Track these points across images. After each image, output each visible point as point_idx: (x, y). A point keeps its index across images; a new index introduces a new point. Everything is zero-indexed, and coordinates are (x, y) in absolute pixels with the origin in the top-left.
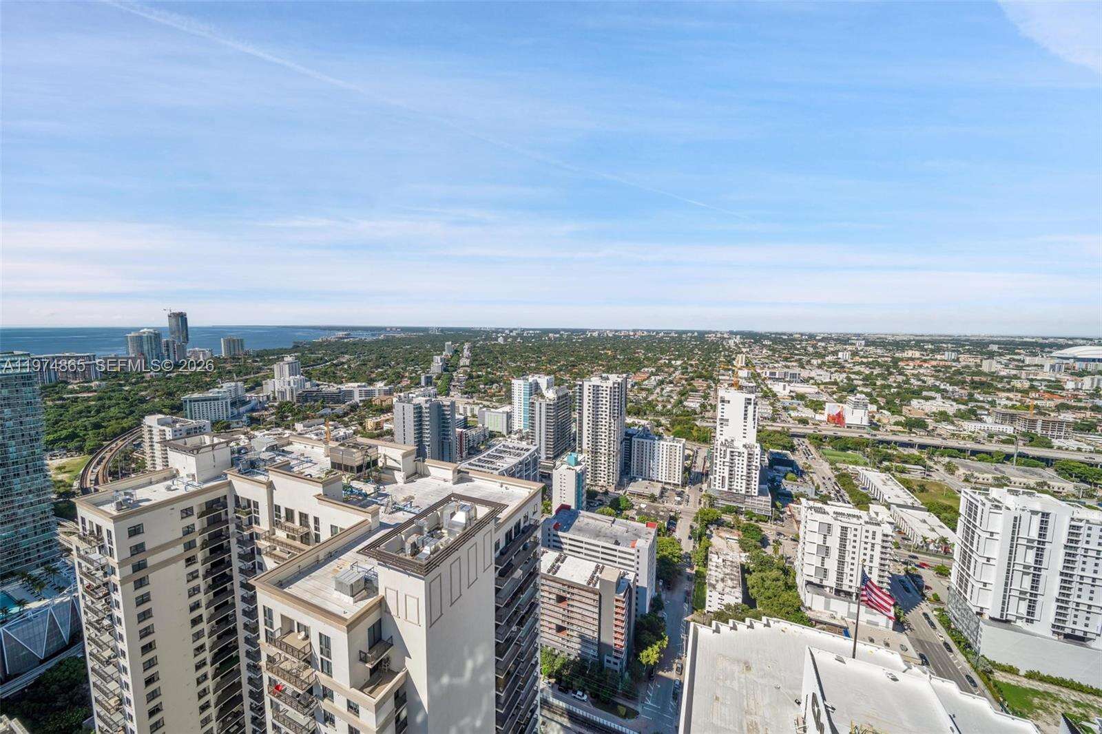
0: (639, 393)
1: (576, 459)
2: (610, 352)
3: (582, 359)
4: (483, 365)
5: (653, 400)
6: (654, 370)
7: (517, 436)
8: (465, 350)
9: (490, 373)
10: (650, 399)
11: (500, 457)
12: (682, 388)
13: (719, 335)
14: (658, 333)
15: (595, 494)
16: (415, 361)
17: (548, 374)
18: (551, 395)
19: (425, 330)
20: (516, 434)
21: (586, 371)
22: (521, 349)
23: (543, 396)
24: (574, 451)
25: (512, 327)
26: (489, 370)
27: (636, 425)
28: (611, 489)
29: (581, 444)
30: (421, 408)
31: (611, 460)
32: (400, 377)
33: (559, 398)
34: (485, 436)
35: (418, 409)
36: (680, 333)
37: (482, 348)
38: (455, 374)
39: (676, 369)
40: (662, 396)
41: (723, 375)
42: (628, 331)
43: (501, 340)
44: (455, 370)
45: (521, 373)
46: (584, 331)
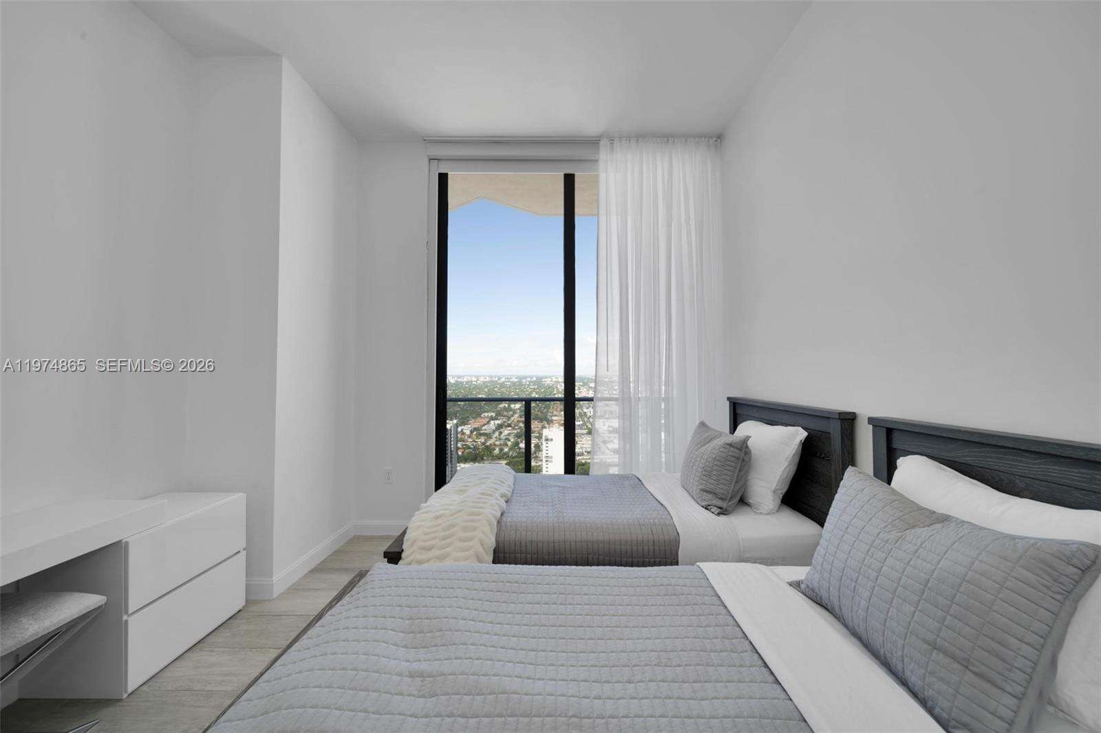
5: (491, 445)
6: (494, 414)
12: (519, 430)
13: (554, 379)
36: (521, 378)
39: (515, 412)
40: (500, 439)
41: (556, 416)
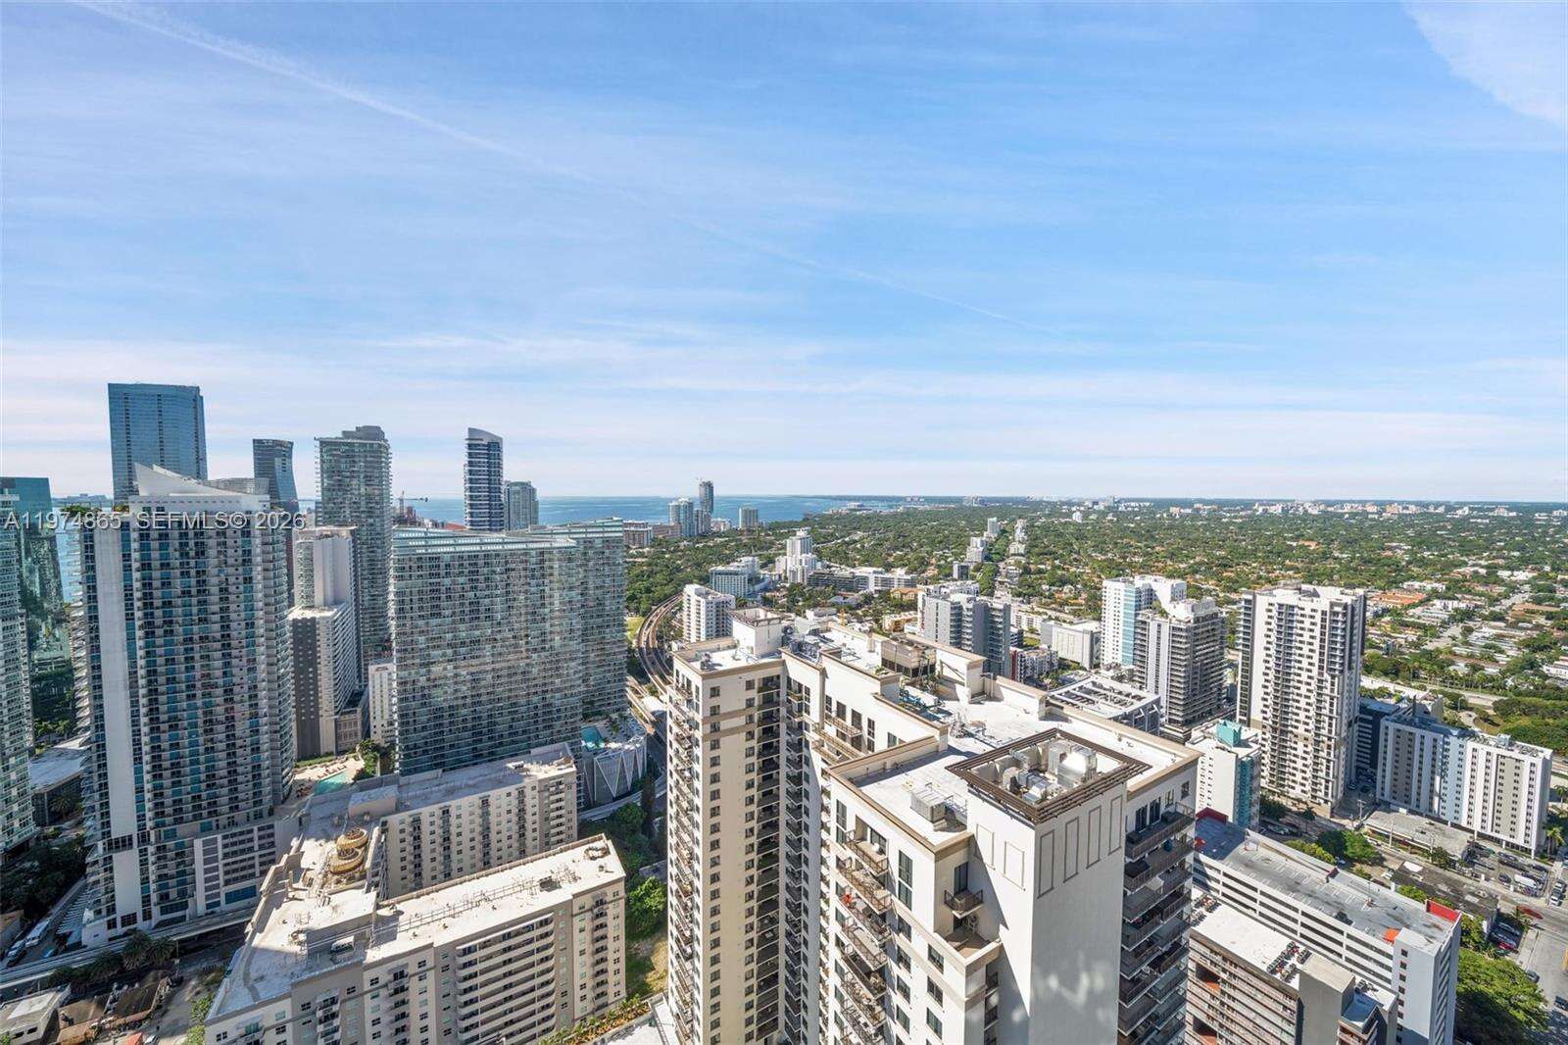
0: (1394, 630)
1: (1237, 734)
2: (1313, 546)
3: (1245, 554)
4: (1046, 553)
7: (1111, 673)
8: (1018, 531)
9: (1059, 567)
10: (1430, 646)
14: (1450, 508)
15: (1281, 811)
16: (944, 543)
17: (1170, 576)
18: (1180, 612)
19: (959, 500)
20: (1108, 670)
21: (1253, 577)
22: (1114, 533)
23: (1164, 613)
24: (1232, 718)
25: (1096, 497)
26: (1057, 562)
27: (1390, 695)
28: (1323, 811)
29: (1246, 710)
30: (961, 608)
31: (1323, 754)
32: (924, 564)
33: (1197, 620)
34: (1052, 665)
35: (956, 610)
37: (1045, 528)
38: (1001, 565)
42: (1363, 503)
43: (1077, 517)
44: (1003, 560)
45: (1117, 570)
46: (1248, 505)
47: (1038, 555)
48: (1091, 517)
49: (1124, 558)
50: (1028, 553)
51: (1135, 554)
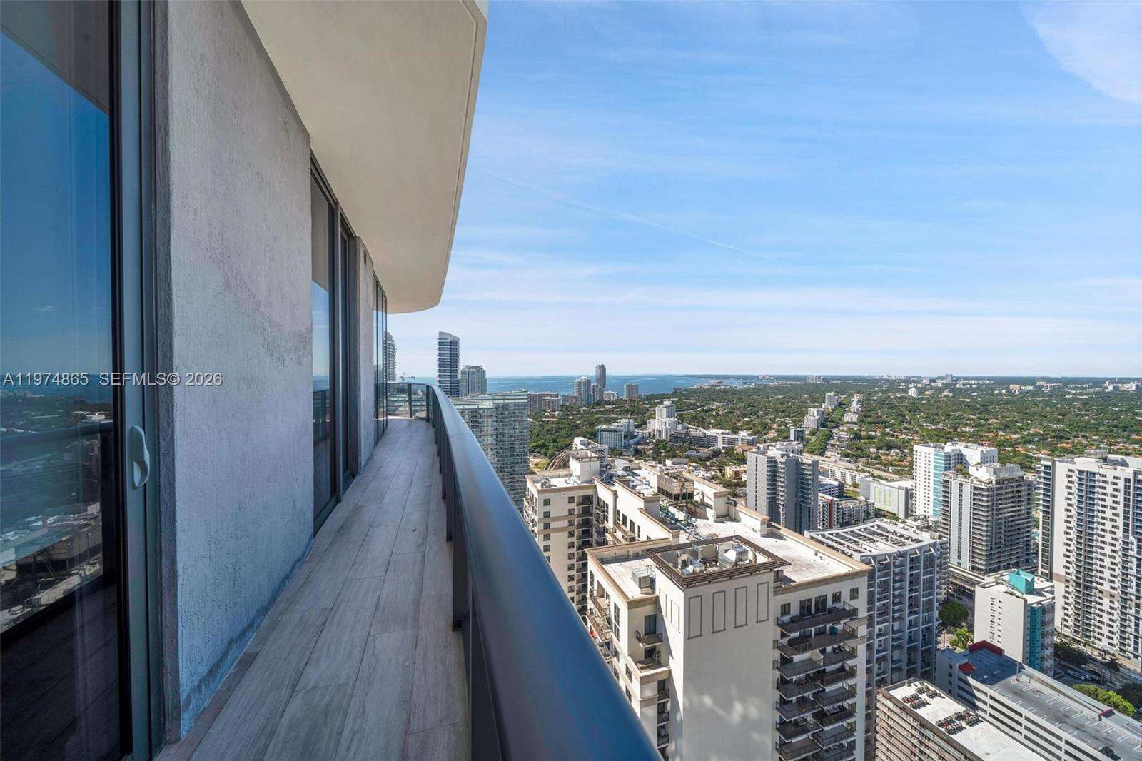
4: (878, 423)
7: (919, 523)
8: (854, 404)
9: (888, 434)
11: (870, 539)
16: (786, 413)
18: (983, 475)
19: (804, 378)
20: (915, 520)
22: (948, 406)
23: (967, 475)
25: (935, 375)
26: (887, 430)
30: (775, 462)
32: (767, 428)
33: (999, 482)
34: (868, 514)
35: (772, 463)
37: (881, 402)
38: (835, 430)
44: (837, 427)
45: (940, 437)
47: (870, 423)
48: (928, 393)
49: (955, 428)
50: (861, 422)
51: (966, 425)
